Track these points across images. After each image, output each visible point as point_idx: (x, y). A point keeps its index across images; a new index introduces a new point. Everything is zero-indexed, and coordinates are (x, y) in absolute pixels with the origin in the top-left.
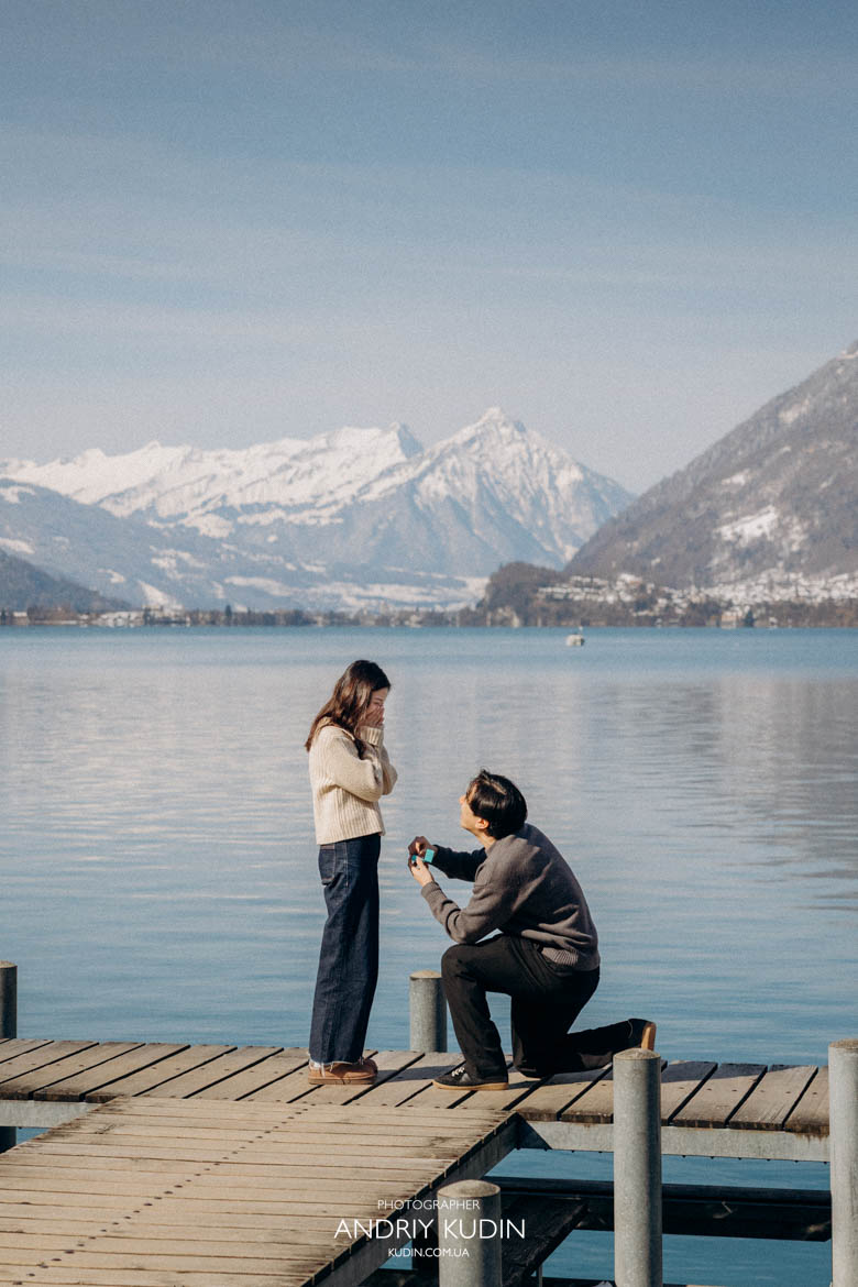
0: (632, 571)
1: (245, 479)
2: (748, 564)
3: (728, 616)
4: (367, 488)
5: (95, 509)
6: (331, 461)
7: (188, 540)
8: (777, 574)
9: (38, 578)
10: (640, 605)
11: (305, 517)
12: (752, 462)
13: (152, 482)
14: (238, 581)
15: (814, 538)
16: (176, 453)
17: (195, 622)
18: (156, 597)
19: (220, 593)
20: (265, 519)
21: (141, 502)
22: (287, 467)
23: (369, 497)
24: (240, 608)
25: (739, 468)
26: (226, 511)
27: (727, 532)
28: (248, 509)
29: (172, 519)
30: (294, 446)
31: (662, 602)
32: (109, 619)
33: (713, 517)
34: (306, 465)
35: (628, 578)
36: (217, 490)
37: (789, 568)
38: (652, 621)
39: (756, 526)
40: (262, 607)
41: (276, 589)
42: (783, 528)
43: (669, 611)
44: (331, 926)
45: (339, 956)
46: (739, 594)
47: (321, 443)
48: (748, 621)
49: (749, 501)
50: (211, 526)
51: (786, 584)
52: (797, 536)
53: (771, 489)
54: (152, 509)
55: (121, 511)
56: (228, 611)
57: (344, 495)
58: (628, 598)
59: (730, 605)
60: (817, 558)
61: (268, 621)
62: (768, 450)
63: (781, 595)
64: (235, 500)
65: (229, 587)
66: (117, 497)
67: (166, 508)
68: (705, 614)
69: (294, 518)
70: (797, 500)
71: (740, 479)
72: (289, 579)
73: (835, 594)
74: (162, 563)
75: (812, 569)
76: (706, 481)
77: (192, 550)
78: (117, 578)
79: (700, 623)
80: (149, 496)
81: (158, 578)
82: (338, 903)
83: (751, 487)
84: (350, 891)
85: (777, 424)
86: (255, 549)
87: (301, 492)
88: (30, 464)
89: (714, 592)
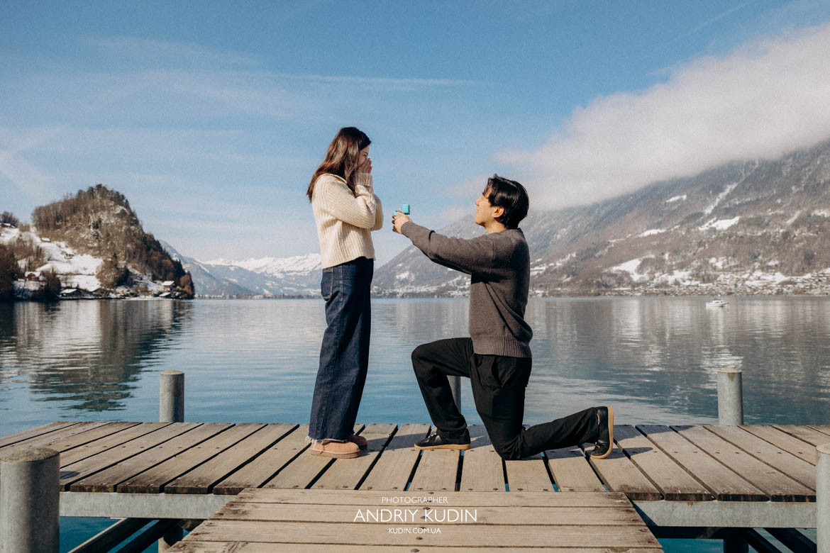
0: (376, 285)
1: (287, 265)
2: (402, 284)
3: (398, 295)
4: (316, 267)
5: (252, 272)
6: (307, 261)
7: (274, 279)
8: (409, 286)
9: (239, 288)
10: (378, 293)
11: (302, 274)
12: (403, 261)
13: (266, 266)
14: (286, 288)
15: (417, 278)
16: (272, 259)
17: (276, 298)
18: (266, 292)
19: (282, 291)
20: (292, 274)
21: (263, 270)
22: (297, 262)
23: (316, 269)
24: (286, 294)
25: (400, 262)
26: (283, 272)
27: (397, 277)
28: (288, 272)
29: (270, 274)
30: (298, 257)
31: (383, 293)
32: (255, 297)
33: (394, 274)
34: (301, 262)
35: (376, 287)
36: (280, 268)
37: (412, 285)
38: (381, 297)
39: (404, 276)
40: (291, 294)
41: (295, 290)
42: (410, 276)
43: (385, 295)
44: (328, 331)
45: (333, 356)
46: (401, 291)
47: (305, 257)
48: (402, 297)
49: (402, 270)
50: (280, 276)
51: (411, 288)
52: (413, 278)
53: (407, 267)
54: (266, 272)
55: (258, 273)
56: (284, 295)
57: (311, 268)
58: (375, 292)
59: (398, 293)
60: (418, 282)
61: (293, 297)
62: (406, 259)
63: (410, 291)
64: (285, 270)
65: (284, 290)
66: (257, 269)
67: (269, 271)
68: (393, 295)
69: (299, 274)
70: (412, 270)
71: (400, 265)
72: (298, 288)
73: (422, 290)
74: (268, 284)
75: (417, 285)
76: (393, 266)
77: (276, 282)
78: (257, 288)
79: (392, 297)
80: (265, 268)
81: (267, 288)
82: (335, 315)
83: (403, 267)
84: (344, 305)
85: (408, 253)
86: (289, 281)
87: (300, 268)
88: (237, 262)
89: (395, 290)
